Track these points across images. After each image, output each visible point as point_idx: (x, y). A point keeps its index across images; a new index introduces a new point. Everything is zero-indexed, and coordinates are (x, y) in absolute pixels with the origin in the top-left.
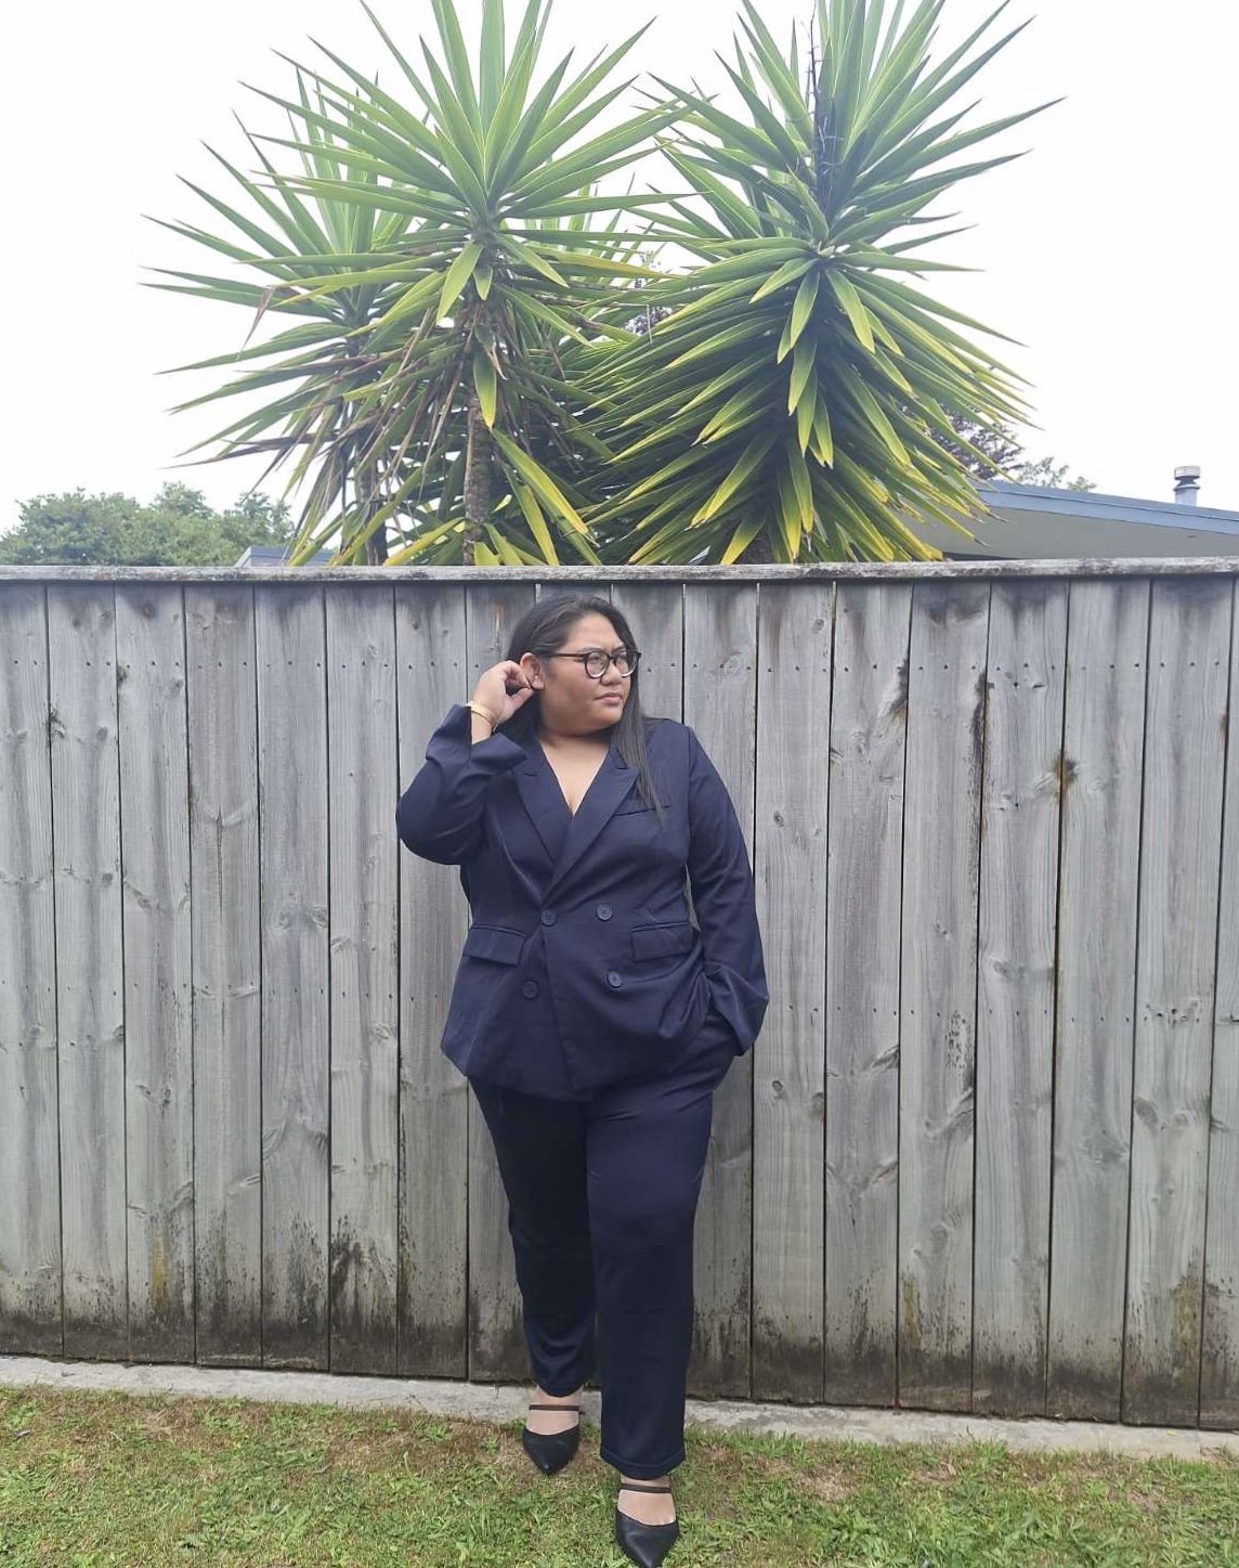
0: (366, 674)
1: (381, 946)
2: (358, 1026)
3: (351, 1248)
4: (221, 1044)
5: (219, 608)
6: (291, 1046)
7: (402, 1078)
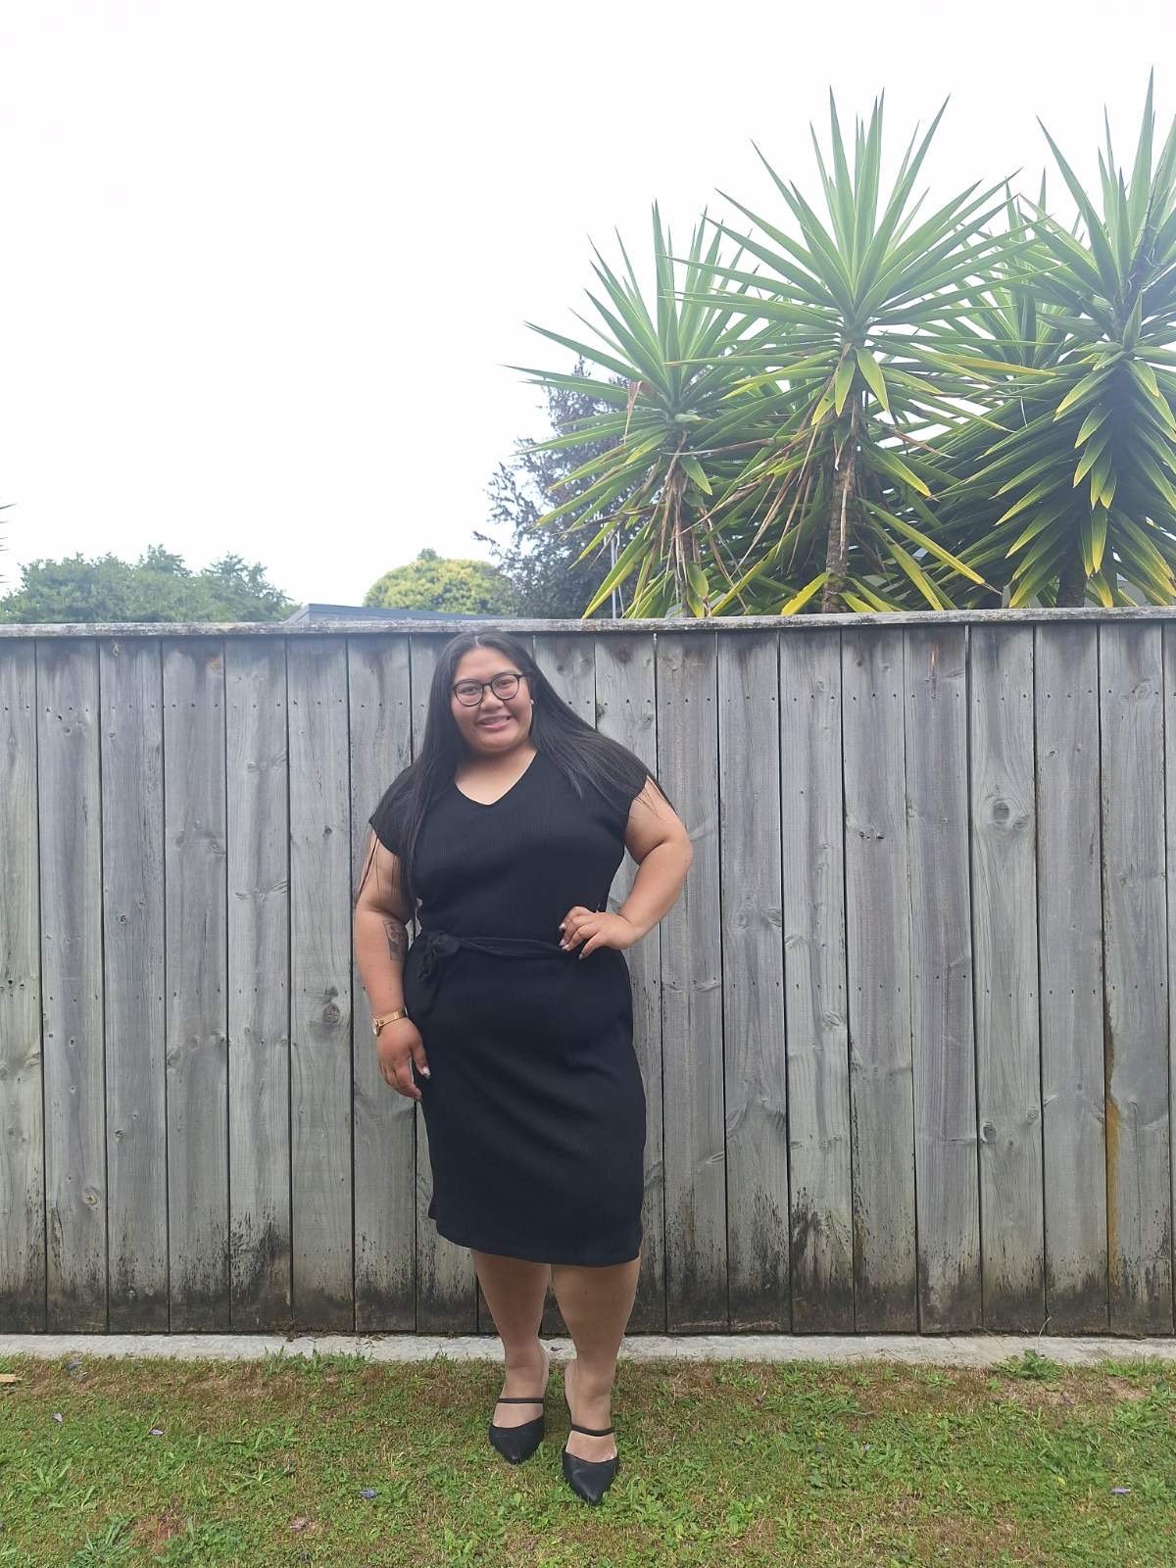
0: (814, 705)
1: (830, 943)
2: (811, 1014)
3: (810, 1216)
4: (686, 1033)
5: (687, 654)
6: (751, 1034)
7: (853, 1061)
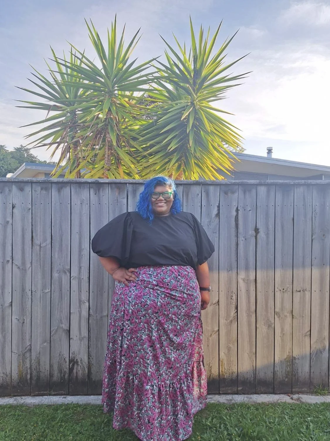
0: (81, 206)
1: (84, 278)
2: (78, 300)
3: (75, 360)
4: (39, 306)
5: (42, 189)
6: (59, 306)
7: (90, 313)
